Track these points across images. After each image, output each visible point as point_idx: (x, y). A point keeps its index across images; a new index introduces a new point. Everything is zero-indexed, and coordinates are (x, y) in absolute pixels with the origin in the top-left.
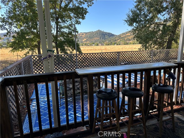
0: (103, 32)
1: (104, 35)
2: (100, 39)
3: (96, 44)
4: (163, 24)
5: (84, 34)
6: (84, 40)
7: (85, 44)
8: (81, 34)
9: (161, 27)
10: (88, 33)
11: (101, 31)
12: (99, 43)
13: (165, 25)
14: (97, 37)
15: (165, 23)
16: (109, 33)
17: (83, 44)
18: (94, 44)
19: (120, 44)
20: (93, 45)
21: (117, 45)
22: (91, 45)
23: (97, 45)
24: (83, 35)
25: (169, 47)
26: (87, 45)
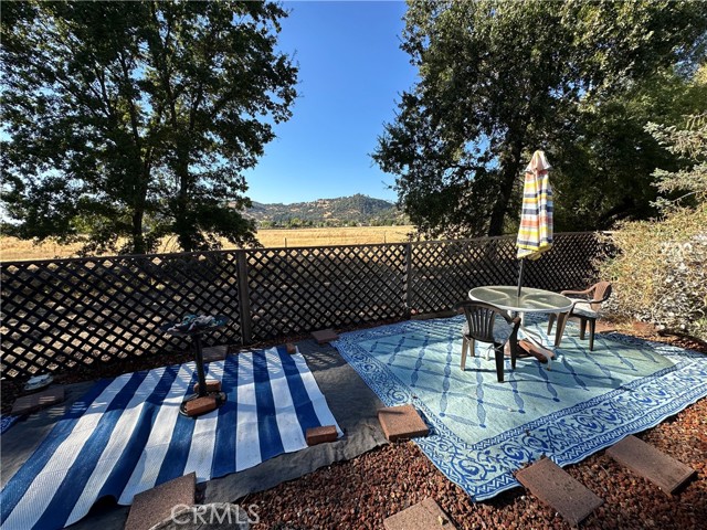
0: (368, 199)
1: (370, 204)
2: (362, 212)
3: (351, 223)
4: (475, 168)
5: (327, 202)
6: (326, 216)
7: (328, 224)
9: (471, 176)
10: (336, 199)
11: (362, 196)
12: (360, 221)
13: (480, 171)
14: (354, 208)
15: (481, 164)
16: (379, 201)
18: (346, 222)
19: (403, 224)
20: (344, 226)
22: (340, 225)
23: (355, 225)
24: (324, 203)
25: (496, 230)
26: (333, 226)
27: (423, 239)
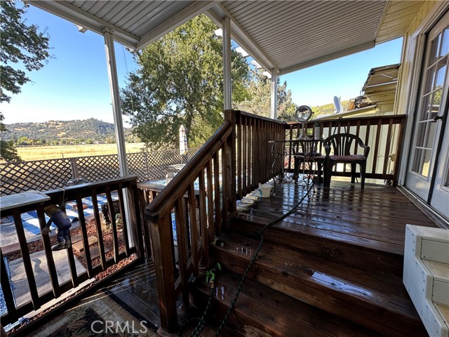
0: (101, 122)
1: (103, 126)
2: (97, 133)
3: (88, 141)
4: (173, 116)
5: (61, 123)
6: (60, 135)
7: (64, 142)
8: (52, 123)
10: (71, 122)
11: (96, 120)
12: (96, 139)
14: (89, 129)
17: (59, 142)
18: (84, 141)
19: (133, 142)
20: (81, 144)
21: (129, 142)
22: (77, 143)
23: (92, 143)
24: (57, 124)
27: (149, 151)
